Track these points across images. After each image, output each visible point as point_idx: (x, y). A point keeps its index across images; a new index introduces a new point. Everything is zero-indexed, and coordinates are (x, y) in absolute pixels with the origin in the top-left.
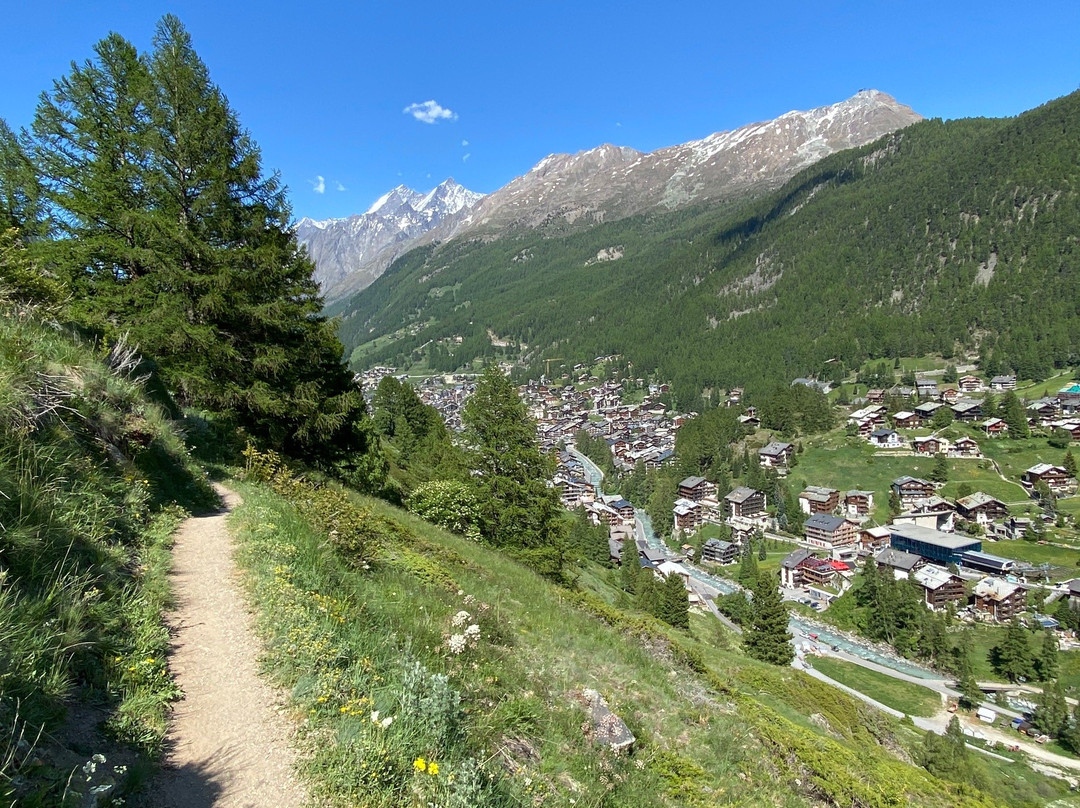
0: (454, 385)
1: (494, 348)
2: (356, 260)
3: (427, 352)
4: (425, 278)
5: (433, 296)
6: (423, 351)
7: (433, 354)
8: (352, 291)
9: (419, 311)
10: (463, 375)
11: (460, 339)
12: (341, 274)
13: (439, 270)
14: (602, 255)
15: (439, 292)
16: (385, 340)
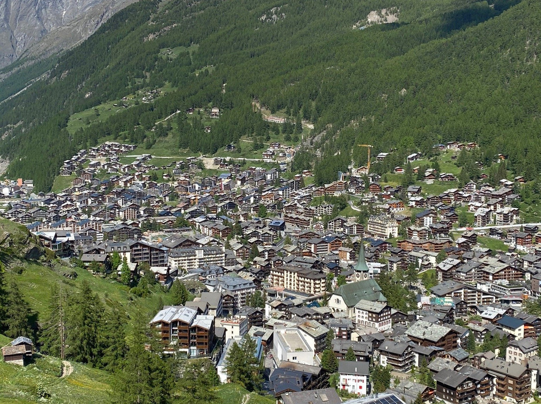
0: (216, 171)
1: (267, 125)
2: (59, 17)
3: (175, 126)
4: (151, 37)
5: (164, 57)
6: (169, 124)
7: (183, 129)
8: (56, 51)
9: (148, 74)
10: (228, 159)
11: (215, 110)
12: (42, 32)
13: (167, 29)
14: (373, 17)
15: (172, 54)
16: (109, 109)
